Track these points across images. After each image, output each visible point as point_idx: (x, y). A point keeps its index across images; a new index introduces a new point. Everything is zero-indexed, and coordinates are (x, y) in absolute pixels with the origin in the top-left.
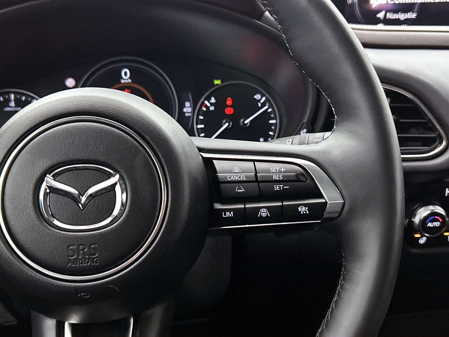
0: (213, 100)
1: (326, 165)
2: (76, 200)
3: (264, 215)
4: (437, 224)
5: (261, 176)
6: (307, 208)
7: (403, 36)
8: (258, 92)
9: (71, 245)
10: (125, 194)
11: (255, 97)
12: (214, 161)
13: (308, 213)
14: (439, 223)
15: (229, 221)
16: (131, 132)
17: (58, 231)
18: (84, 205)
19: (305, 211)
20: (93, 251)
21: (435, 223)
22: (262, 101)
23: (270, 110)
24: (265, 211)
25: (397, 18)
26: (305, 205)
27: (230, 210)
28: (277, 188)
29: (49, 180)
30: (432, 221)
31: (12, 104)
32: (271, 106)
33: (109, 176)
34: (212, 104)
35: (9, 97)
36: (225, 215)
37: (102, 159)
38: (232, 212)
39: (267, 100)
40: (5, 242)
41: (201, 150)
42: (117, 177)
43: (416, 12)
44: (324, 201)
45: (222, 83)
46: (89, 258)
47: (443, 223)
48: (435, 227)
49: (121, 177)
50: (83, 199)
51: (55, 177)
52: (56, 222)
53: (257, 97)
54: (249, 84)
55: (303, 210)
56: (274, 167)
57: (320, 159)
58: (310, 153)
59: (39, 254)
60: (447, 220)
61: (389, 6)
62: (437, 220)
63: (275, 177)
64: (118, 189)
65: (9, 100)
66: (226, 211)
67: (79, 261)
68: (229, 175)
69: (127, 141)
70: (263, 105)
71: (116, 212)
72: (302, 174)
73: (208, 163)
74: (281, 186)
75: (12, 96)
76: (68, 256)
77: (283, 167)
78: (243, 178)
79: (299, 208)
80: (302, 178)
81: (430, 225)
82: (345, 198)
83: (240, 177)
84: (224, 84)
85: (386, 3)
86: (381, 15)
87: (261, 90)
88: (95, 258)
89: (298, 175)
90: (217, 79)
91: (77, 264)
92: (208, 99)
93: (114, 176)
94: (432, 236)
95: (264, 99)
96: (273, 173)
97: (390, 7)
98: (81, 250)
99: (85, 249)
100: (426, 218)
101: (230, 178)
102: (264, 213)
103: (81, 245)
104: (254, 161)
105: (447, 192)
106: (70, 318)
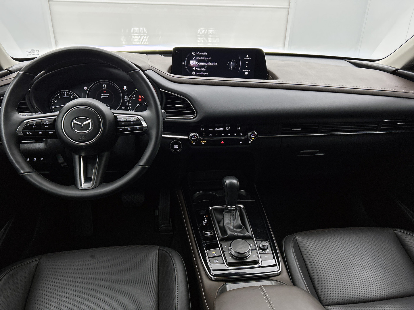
0: (134, 96)
1: (143, 117)
2: (80, 125)
4: (195, 138)
5: (128, 120)
10: (92, 124)
15: (121, 131)
16: (93, 110)
18: (83, 127)
19: (139, 129)
20: (85, 137)
24: (129, 129)
25: (199, 70)
27: (121, 129)
29: (74, 121)
30: (193, 137)
33: (88, 120)
34: (134, 97)
37: (86, 116)
43: (206, 68)
44: (143, 126)
46: (84, 139)
47: (197, 138)
49: (91, 120)
50: (82, 125)
52: (76, 130)
58: (141, 114)
59: (73, 138)
61: (196, 65)
64: (90, 123)
65: (65, 94)
71: (90, 129)
73: (116, 117)
74: (133, 122)
75: (66, 92)
76: (79, 138)
77: (134, 118)
78: (124, 121)
79: (137, 128)
81: (193, 138)
82: (148, 125)
86: (194, 68)
88: (86, 139)
89: (137, 120)
91: (81, 140)
92: (133, 95)
96: (131, 119)
99: (83, 137)
100: (192, 136)
101: (121, 121)
103: (81, 136)
104: (127, 116)
105: (202, 129)
106: (82, 154)
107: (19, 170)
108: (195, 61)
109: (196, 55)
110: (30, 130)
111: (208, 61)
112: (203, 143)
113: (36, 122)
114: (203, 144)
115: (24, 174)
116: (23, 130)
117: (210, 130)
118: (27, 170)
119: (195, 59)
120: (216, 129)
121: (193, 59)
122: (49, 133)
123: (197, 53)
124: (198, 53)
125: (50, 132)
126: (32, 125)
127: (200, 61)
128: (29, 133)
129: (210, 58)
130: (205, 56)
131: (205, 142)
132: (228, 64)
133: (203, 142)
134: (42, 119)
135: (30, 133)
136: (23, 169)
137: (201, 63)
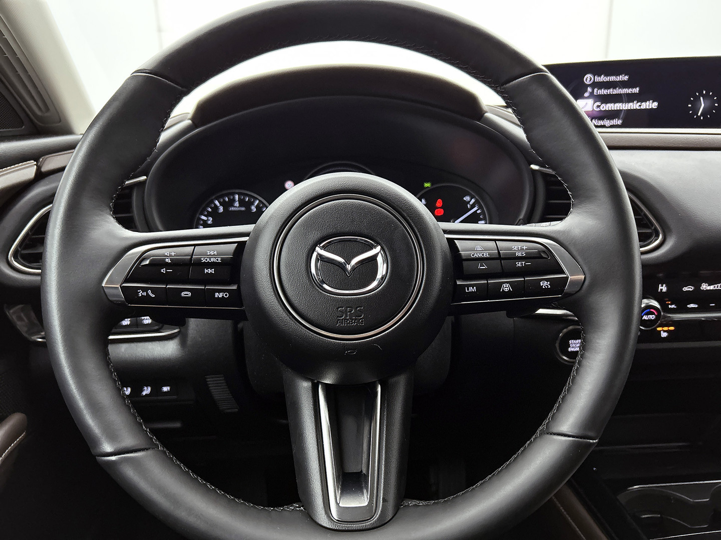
1: (567, 244)
3: (506, 290)
4: (652, 317)
5: (504, 254)
6: (549, 283)
7: (615, 137)
8: (467, 194)
9: (340, 307)
10: (385, 265)
11: (464, 199)
12: (455, 241)
13: (549, 287)
14: (654, 316)
15: (472, 296)
16: (390, 209)
17: (328, 294)
18: (351, 272)
19: (547, 286)
20: (359, 313)
21: (650, 316)
22: (471, 203)
23: (479, 212)
24: (507, 286)
25: (603, 124)
26: (547, 280)
27: (473, 286)
28: (519, 264)
29: (319, 250)
30: (647, 314)
31: (237, 204)
32: (480, 207)
33: (371, 247)
35: (234, 198)
36: (468, 290)
37: (366, 232)
38: (475, 287)
39: (477, 202)
40: (281, 303)
41: (445, 232)
42: (379, 248)
43: (622, 119)
44: (566, 276)
45: (432, 185)
46: (356, 319)
47: (658, 317)
48: (650, 320)
49: (382, 248)
50: (350, 267)
51: (324, 248)
52: (325, 286)
53: (467, 198)
54: (458, 186)
55: (545, 284)
56: (516, 246)
57: (561, 239)
58: (550, 232)
59: (311, 315)
60: (662, 313)
61: (595, 112)
62: (652, 313)
63: (518, 254)
64: (380, 259)
65: (234, 200)
66: (468, 286)
67: (347, 321)
68: (472, 253)
69: (387, 217)
70: (473, 206)
71: (378, 280)
72: (544, 252)
74: (523, 262)
75: (237, 197)
76: (338, 317)
77: (525, 246)
78: (486, 255)
79: (541, 283)
80: (543, 255)
81: (645, 317)
82: (586, 273)
83: (483, 255)
84: (435, 186)
85: (592, 110)
87: (471, 192)
88: (361, 319)
89: (539, 252)
90: (427, 182)
91: (345, 324)
93: (375, 247)
94: (648, 329)
95: (473, 201)
96: (515, 250)
97: (596, 114)
98: (349, 312)
99: (352, 311)
100: (642, 311)
101: (473, 255)
102: (506, 288)
103: (349, 307)
104: (495, 240)
105: (660, 288)
106: (325, 378)
107: (95, 442)
108: (590, 102)
109: (595, 85)
110: (151, 284)
111: (630, 98)
112: (665, 331)
113: (173, 254)
114: (664, 335)
115: (113, 458)
116: (127, 280)
117: (685, 289)
118: (129, 440)
119: (592, 95)
120: (705, 287)
121: (586, 95)
122: (217, 295)
123: (598, 79)
124: (602, 78)
125: (219, 291)
126: (157, 264)
127: (605, 99)
128: (145, 294)
129: (636, 90)
130: (623, 85)
131: (672, 328)
132: (691, 102)
133: (666, 329)
134: (195, 245)
135: (149, 292)
136: (112, 437)
137: (610, 107)
